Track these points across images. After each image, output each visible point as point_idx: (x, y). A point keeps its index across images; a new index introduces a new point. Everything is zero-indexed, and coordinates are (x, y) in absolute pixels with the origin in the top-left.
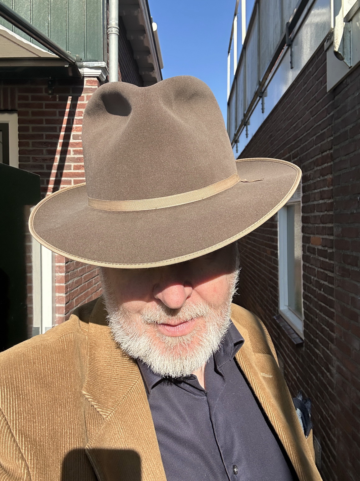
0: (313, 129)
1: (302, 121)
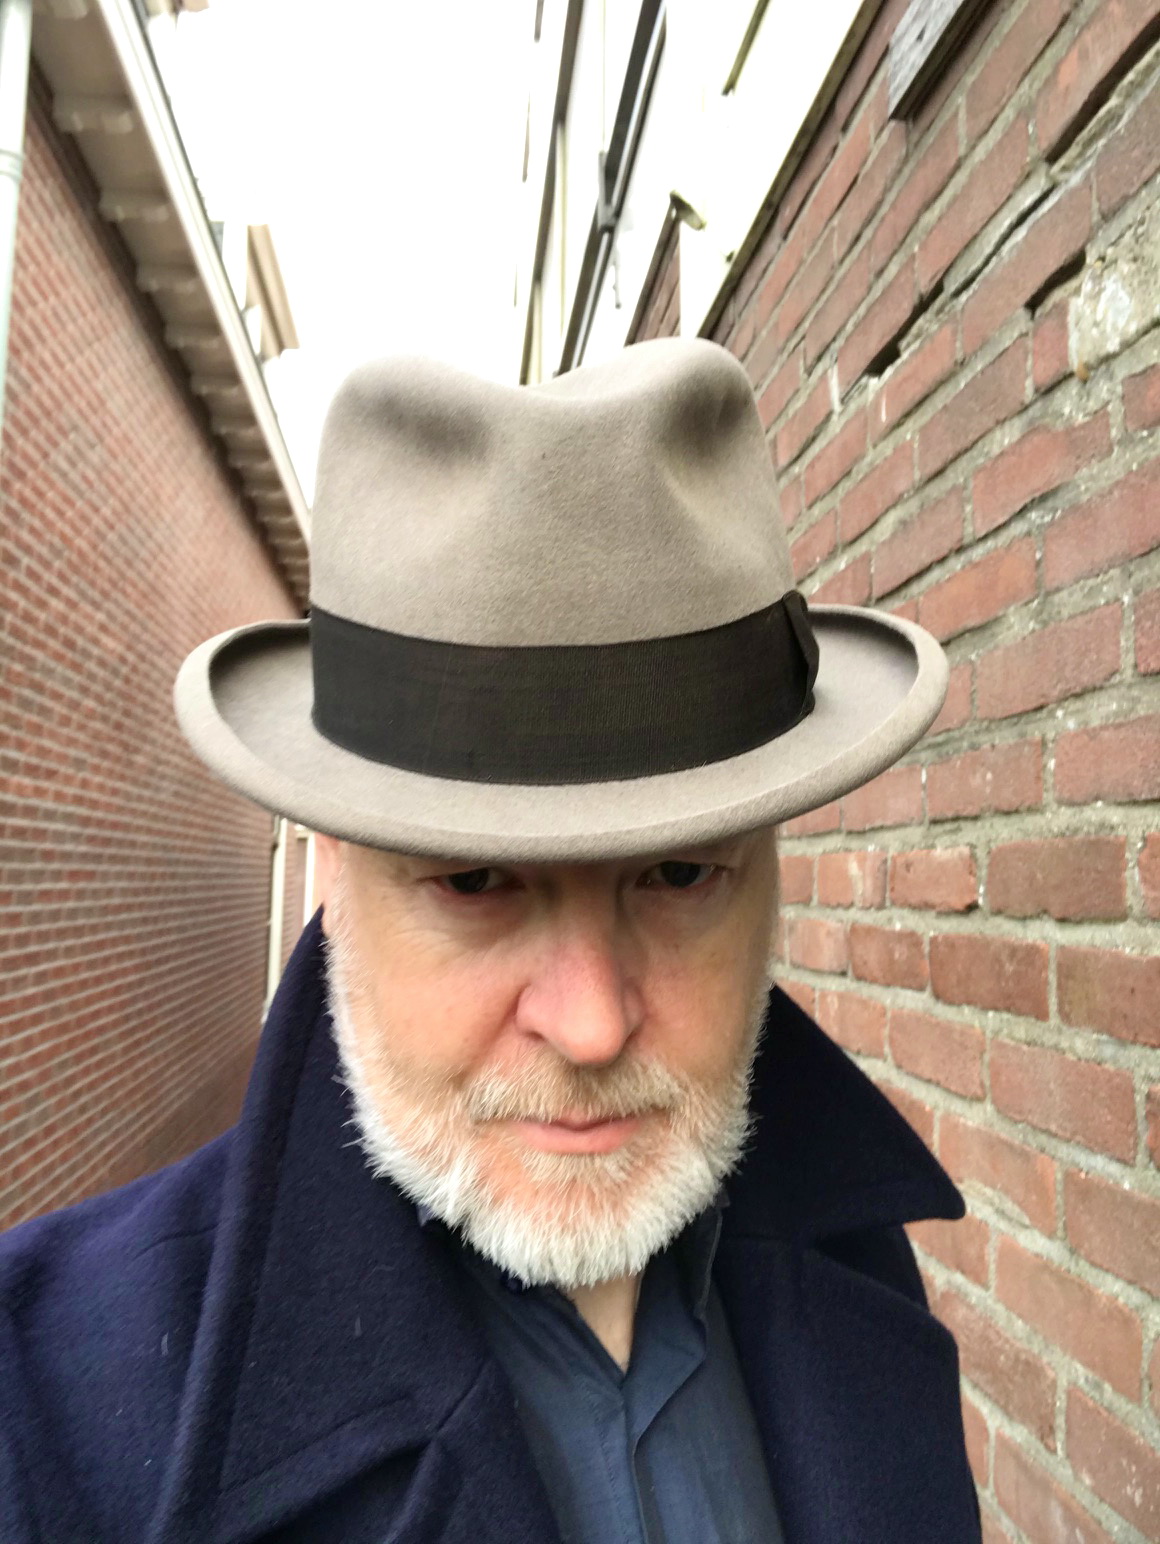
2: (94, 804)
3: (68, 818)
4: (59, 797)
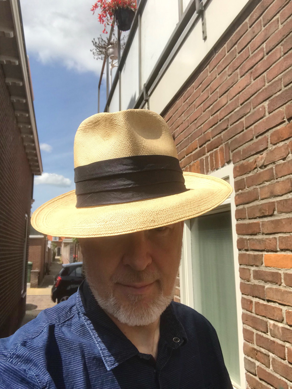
0: (260, 93)
1: (228, 95)
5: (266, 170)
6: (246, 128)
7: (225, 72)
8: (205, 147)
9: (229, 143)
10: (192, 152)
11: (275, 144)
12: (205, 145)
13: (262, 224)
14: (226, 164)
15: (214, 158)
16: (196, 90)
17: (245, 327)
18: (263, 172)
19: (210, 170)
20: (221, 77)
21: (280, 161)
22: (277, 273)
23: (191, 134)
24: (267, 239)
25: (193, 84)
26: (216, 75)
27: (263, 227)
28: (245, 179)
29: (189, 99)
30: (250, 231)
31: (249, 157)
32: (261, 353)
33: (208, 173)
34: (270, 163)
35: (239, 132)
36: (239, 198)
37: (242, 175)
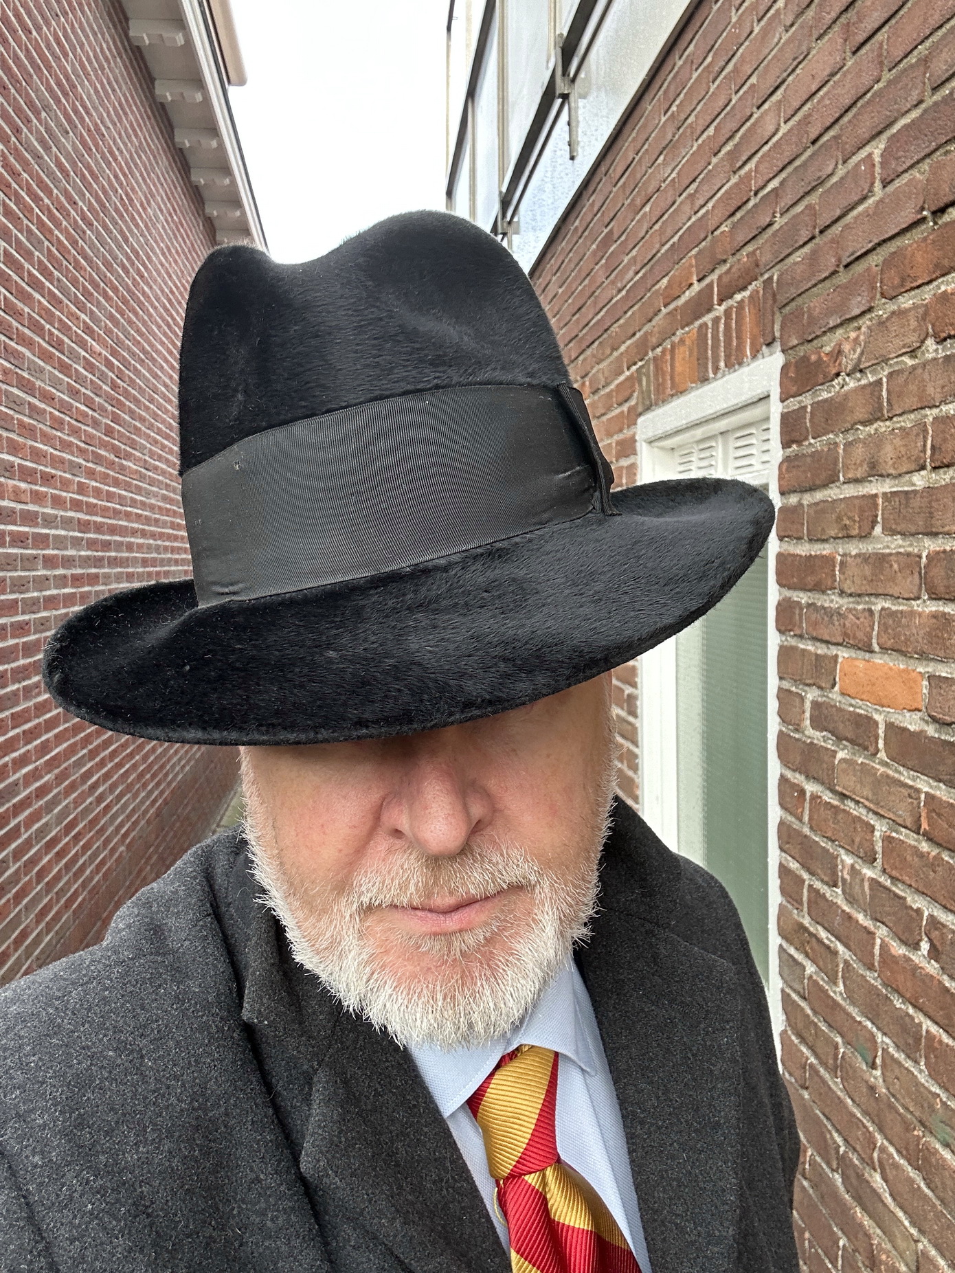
0: (865, 106)
1: (780, 102)
2: (92, 509)
3: (67, 523)
4: (57, 502)
5: (864, 387)
6: (821, 232)
7: (778, 11)
8: (710, 286)
9: (775, 278)
10: (679, 296)
11: (892, 298)
12: (714, 277)
13: (842, 563)
14: (764, 347)
15: (734, 326)
16: (700, 70)
17: (783, 862)
18: (855, 390)
19: (722, 364)
20: (765, 32)
21: (903, 358)
22: (869, 719)
23: (681, 228)
24: (850, 610)
25: (692, 47)
26: (753, 22)
27: (844, 573)
28: (809, 409)
29: (677, 102)
30: (810, 580)
31: (825, 332)
32: (820, 941)
33: (719, 375)
34: (876, 361)
35: (801, 243)
36: (787, 470)
37: (801, 395)
